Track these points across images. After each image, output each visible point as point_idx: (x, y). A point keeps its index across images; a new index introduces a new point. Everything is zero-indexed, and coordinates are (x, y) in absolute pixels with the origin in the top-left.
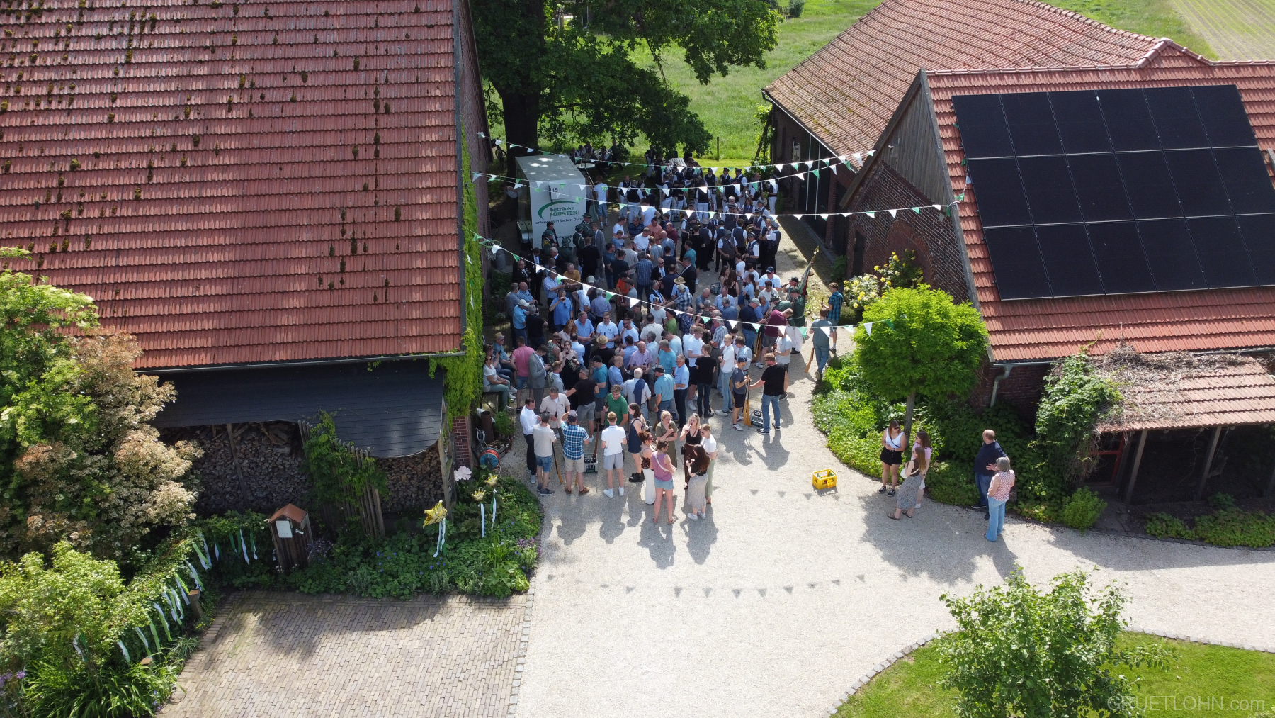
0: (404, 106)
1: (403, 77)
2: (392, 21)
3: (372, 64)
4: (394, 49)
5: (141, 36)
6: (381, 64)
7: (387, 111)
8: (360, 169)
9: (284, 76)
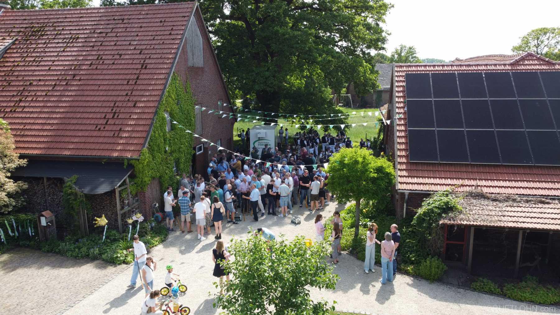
0: (152, 66)
1: (156, 56)
2: (159, 37)
3: (146, 52)
4: (156, 47)
5: (72, 42)
6: (150, 52)
7: (146, 68)
8: (127, 88)
9: (114, 55)
